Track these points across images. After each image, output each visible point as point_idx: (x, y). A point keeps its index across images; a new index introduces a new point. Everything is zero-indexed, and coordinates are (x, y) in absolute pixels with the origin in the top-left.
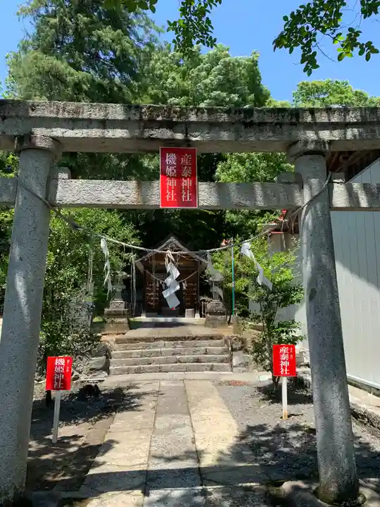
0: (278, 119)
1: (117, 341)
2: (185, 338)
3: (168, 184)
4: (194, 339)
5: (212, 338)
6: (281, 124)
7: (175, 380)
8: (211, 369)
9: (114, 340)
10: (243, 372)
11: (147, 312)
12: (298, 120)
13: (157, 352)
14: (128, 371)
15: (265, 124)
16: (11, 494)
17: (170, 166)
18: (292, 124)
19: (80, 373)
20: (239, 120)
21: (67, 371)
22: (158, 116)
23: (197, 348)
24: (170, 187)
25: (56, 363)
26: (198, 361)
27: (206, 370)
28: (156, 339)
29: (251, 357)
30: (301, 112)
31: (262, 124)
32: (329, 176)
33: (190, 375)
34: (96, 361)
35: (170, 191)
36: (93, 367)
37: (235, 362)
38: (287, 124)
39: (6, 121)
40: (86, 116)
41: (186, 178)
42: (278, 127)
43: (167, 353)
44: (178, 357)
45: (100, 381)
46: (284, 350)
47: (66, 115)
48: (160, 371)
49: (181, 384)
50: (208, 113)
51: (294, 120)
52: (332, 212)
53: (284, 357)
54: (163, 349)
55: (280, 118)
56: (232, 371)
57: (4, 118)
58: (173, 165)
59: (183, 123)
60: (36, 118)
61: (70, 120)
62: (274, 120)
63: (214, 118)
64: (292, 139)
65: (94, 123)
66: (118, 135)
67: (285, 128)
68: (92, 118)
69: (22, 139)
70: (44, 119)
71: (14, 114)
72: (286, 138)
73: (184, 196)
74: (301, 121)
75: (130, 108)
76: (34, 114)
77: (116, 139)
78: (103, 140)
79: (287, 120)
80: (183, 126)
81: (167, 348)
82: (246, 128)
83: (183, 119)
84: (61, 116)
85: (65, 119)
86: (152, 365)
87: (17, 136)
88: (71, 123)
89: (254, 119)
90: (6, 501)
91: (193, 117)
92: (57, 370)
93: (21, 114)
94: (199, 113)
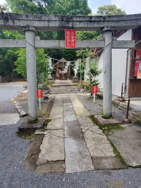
2: (68, 85)
4: (70, 86)
5: (75, 85)
6: (100, 21)
7: (66, 95)
8: (75, 93)
9: (50, 86)
10: (83, 93)
11: (57, 79)
13: (61, 89)
17: (68, 35)
18: (103, 21)
20: (88, 20)
22: (64, 19)
23: (72, 88)
24: (68, 42)
26: (72, 91)
28: (61, 86)
30: (106, 17)
31: (95, 21)
32: (113, 38)
33: (70, 94)
34: (46, 91)
36: (46, 93)
37: (81, 91)
39: (20, 21)
40: (43, 19)
41: (73, 39)
43: (64, 89)
44: (67, 90)
45: (48, 96)
46: (95, 87)
47: (37, 19)
48: (63, 93)
49: (68, 96)
50: (79, 17)
52: (112, 49)
53: (95, 89)
54: (63, 88)
55: (100, 19)
56: (80, 93)
59: (71, 21)
60: (29, 20)
61: (38, 20)
62: (98, 20)
63: (81, 19)
64: (103, 26)
65: (46, 22)
66: (53, 26)
67: (101, 22)
68: (45, 20)
69: (25, 27)
70: (31, 20)
71: (22, 19)
72: (101, 26)
73: (72, 45)
74: (106, 20)
75: (56, 16)
76: (28, 19)
77: (53, 27)
78: (49, 27)
79: (102, 20)
80: (72, 22)
81: (64, 88)
82: (90, 22)
83: (72, 20)
84: (36, 19)
85: (37, 20)
86: (60, 92)
87: (23, 26)
88: (39, 22)
89: (93, 19)
90: (34, 120)
91: (75, 19)
92: (39, 93)
93: (24, 19)
94: (76, 18)
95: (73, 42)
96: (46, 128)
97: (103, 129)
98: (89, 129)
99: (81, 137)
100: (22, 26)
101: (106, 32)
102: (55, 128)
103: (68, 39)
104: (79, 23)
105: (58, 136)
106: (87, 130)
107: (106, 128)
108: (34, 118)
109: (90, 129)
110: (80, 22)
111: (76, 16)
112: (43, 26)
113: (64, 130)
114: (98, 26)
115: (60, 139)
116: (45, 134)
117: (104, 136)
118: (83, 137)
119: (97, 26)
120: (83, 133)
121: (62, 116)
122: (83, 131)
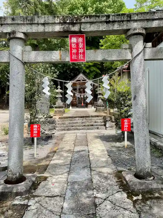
0: (121, 19)
1: (59, 118)
2: (87, 117)
3: (73, 51)
4: (90, 117)
5: (98, 116)
6: (123, 21)
7: (83, 133)
8: (98, 128)
9: (58, 117)
10: (111, 129)
11: (72, 106)
12: (130, 19)
13: (76, 122)
14: (64, 130)
15: (116, 21)
16: (18, 175)
17: (73, 43)
18: (128, 21)
19: (45, 130)
20: (104, 21)
21: (39, 130)
22: (67, 20)
23: (92, 121)
24: (74, 53)
25: (34, 127)
26: (92, 125)
27: (95, 129)
28: (75, 117)
29: (114, 124)
30: (132, 15)
31: (114, 22)
32: (144, 45)
33: (89, 131)
34: (50, 126)
35: (74, 55)
36: (50, 128)
37: (107, 126)
38: (125, 21)
39: (3, 26)
40: (36, 22)
41: (81, 49)
42: (122, 22)
43: (79, 123)
44: (84, 124)
45: (53, 134)
46: (126, 121)
47: (28, 22)
48: (77, 130)
49: (85, 135)
50: (90, 17)
51: (129, 19)
53: (126, 123)
54: (78, 121)
55: (122, 18)
56: (106, 129)
57: (2, 25)
58: (75, 43)
59: (78, 23)
60: (15, 24)
61: (29, 24)
62: (119, 20)
63: (92, 20)
64: (128, 28)
65: (40, 25)
66: (50, 30)
67: (125, 23)
68: (39, 23)
69: (10, 34)
70: (18, 24)
71: (6, 23)
72: (125, 27)
73: (80, 57)
74: (132, 19)
75: (55, 17)
76: (14, 22)
77: (50, 32)
78: (44, 33)
79: (125, 19)
80: (79, 25)
81: (80, 121)
82: (107, 23)
83: (78, 21)
84: (25, 23)
85: (27, 24)
86: (73, 128)
87: (7, 33)
88: (30, 25)
89: (111, 19)
90: (16, 177)
91: (83, 20)
92: (34, 129)
93: (8, 22)
94: (84, 18)
95: (81, 53)
96: (34, 194)
97: (135, 198)
98: (108, 198)
99: (90, 213)
100: (5, 33)
101: (133, 37)
102: (50, 195)
103: (74, 49)
104: (89, 26)
105: (51, 211)
106: (105, 199)
107: (140, 197)
108: (16, 175)
109: (110, 198)
110: (92, 23)
111: (85, 16)
112: (36, 31)
113: (64, 198)
114: (120, 29)
115: (53, 215)
116: (29, 205)
117: (133, 214)
118: (96, 213)
119: (118, 29)
120: (96, 206)
121: (68, 170)
122: (97, 201)
